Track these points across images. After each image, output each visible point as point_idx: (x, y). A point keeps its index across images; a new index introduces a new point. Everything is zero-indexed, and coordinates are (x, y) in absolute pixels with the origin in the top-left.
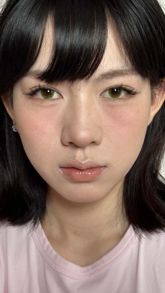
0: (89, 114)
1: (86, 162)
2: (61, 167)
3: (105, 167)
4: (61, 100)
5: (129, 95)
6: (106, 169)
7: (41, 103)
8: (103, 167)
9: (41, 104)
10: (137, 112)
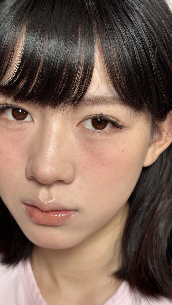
0: (59, 146)
1: (48, 203)
2: (24, 203)
3: (76, 210)
4: (32, 123)
5: (114, 128)
6: (77, 213)
7: (8, 124)
8: (74, 210)
9: (6, 126)
10: (123, 151)
